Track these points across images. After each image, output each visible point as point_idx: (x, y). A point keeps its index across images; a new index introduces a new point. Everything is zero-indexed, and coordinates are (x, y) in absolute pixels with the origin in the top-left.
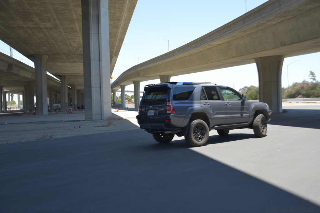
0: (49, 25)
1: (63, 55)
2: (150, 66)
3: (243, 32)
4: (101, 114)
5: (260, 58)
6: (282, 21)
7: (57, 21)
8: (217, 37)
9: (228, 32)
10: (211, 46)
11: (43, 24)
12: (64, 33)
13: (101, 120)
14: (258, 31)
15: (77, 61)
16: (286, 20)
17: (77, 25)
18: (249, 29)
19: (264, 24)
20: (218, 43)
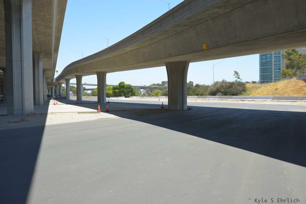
2: (84, 63)
3: (143, 42)
4: (23, 110)
5: (169, 62)
6: (168, 37)
8: (127, 44)
9: (134, 41)
10: (125, 51)
13: (23, 115)
14: (154, 42)
16: (170, 36)
18: (147, 41)
19: (155, 38)
20: (130, 49)
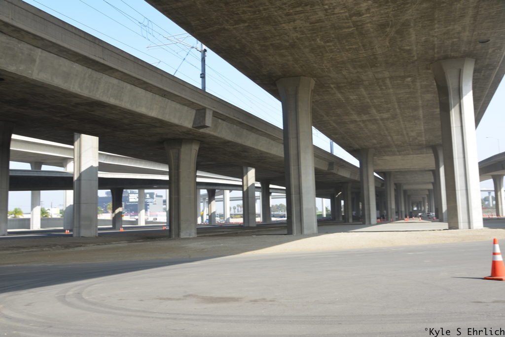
0: (385, 116)
1: (394, 147)
4: (469, 222)
7: (398, 111)
11: (380, 115)
12: (402, 123)
15: (412, 153)
17: (421, 111)
